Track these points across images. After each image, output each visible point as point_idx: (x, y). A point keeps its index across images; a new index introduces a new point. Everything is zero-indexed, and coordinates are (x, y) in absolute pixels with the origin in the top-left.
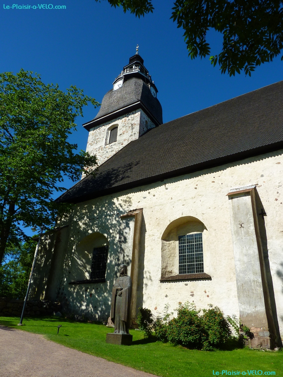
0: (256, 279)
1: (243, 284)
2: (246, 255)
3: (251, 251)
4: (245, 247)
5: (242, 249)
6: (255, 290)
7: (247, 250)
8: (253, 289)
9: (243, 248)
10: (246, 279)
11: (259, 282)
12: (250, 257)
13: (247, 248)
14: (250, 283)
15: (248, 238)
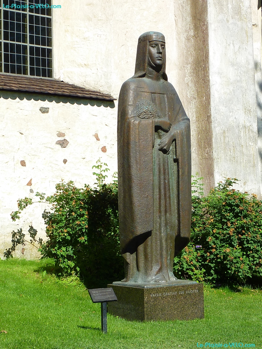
0: (248, 124)
1: (224, 132)
2: (233, 65)
3: (243, 58)
4: (233, 44)
5: (226, 47)
6: (246, 146)
7: (235, 53)
8: (243, 143)
9: (229, 45)
10: (231, 119)
11: (252, 132)
12: (239, 71)
13: (237, 47)
14: (237, 131)
15: (239, 23)
